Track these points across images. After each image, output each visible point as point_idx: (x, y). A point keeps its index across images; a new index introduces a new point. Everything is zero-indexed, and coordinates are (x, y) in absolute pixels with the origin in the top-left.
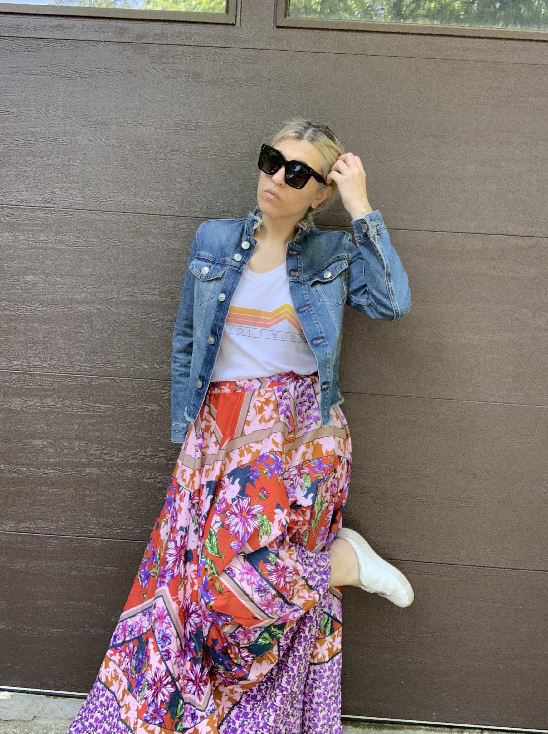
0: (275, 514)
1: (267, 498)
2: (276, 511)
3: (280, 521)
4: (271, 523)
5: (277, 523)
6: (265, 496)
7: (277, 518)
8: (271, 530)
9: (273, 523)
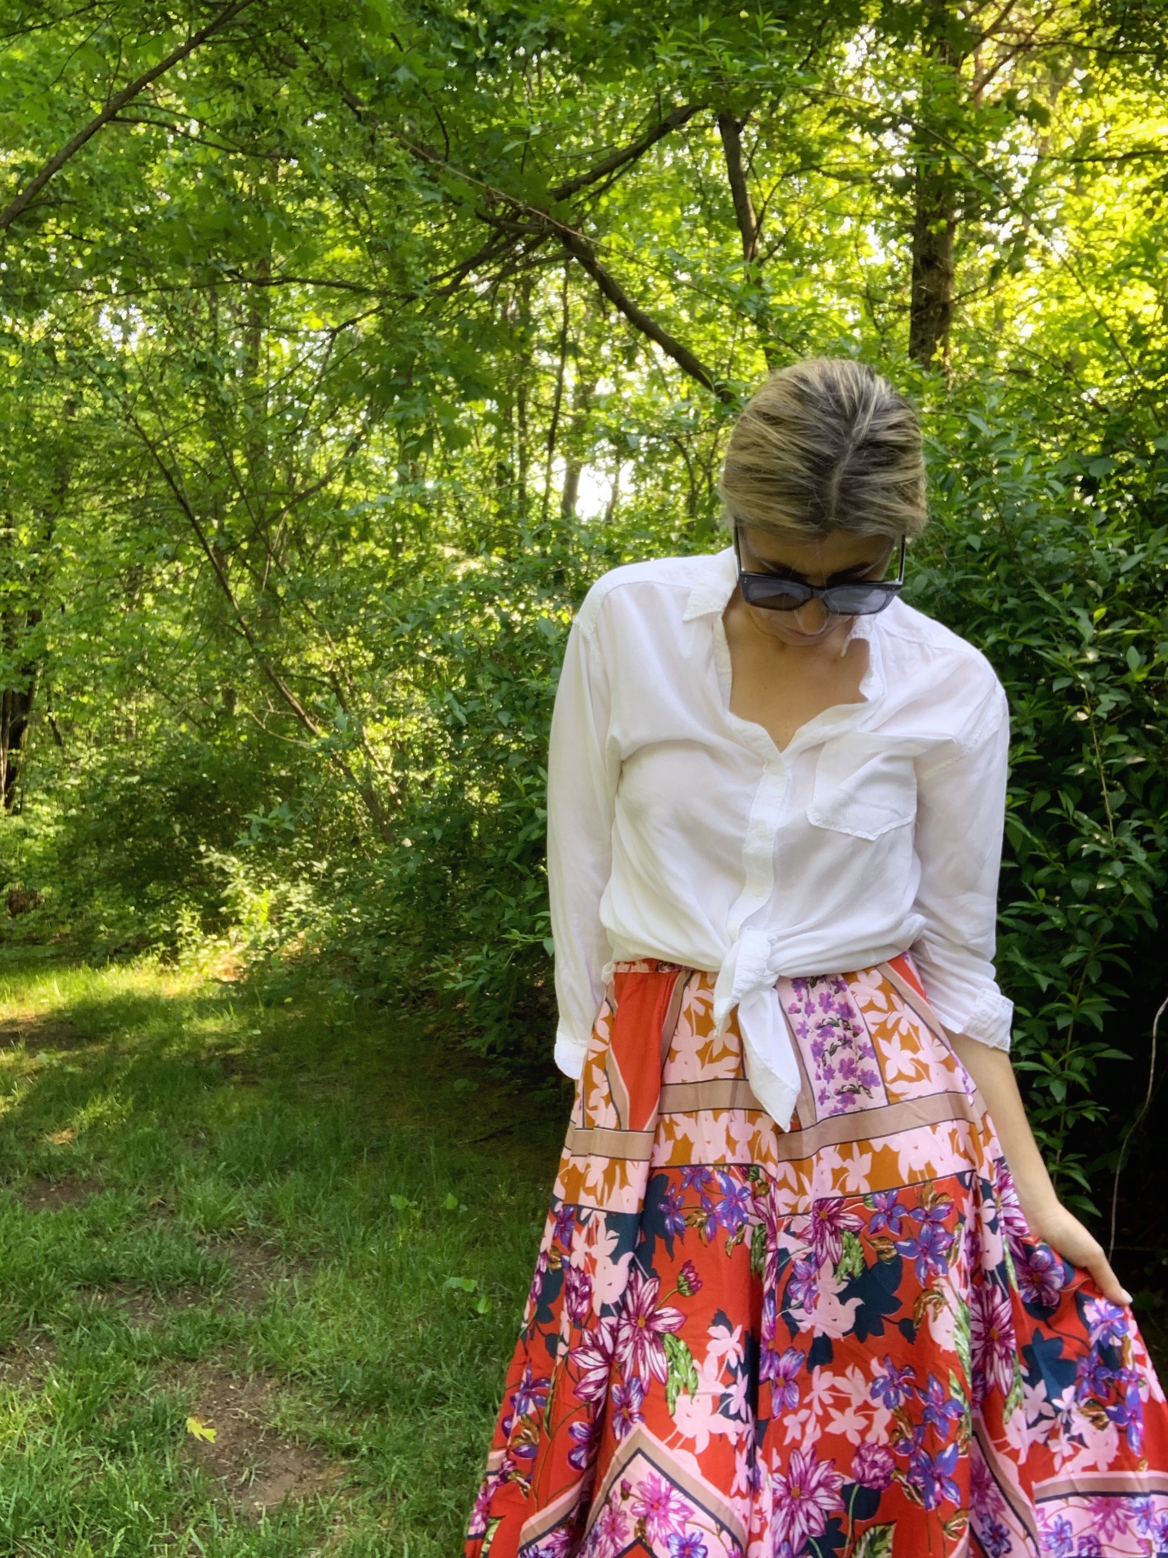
0: (710, 1338)
1: (694, 1293)
2: (713, 1331)
3: (721, 1359)
4: (696, 1363)
5: (716, 1362)
6: (690, 1288)
7: (714, 1349)
8: (696, 1379)
9: (702, 1362)
